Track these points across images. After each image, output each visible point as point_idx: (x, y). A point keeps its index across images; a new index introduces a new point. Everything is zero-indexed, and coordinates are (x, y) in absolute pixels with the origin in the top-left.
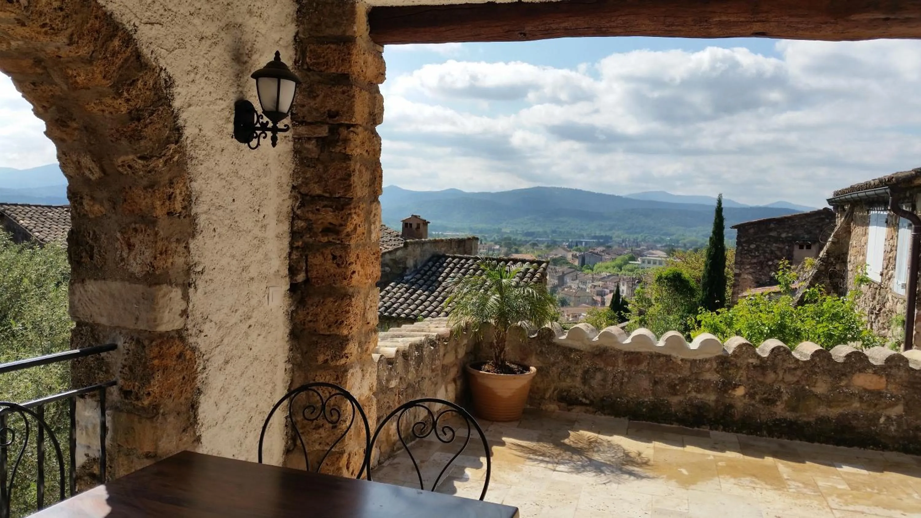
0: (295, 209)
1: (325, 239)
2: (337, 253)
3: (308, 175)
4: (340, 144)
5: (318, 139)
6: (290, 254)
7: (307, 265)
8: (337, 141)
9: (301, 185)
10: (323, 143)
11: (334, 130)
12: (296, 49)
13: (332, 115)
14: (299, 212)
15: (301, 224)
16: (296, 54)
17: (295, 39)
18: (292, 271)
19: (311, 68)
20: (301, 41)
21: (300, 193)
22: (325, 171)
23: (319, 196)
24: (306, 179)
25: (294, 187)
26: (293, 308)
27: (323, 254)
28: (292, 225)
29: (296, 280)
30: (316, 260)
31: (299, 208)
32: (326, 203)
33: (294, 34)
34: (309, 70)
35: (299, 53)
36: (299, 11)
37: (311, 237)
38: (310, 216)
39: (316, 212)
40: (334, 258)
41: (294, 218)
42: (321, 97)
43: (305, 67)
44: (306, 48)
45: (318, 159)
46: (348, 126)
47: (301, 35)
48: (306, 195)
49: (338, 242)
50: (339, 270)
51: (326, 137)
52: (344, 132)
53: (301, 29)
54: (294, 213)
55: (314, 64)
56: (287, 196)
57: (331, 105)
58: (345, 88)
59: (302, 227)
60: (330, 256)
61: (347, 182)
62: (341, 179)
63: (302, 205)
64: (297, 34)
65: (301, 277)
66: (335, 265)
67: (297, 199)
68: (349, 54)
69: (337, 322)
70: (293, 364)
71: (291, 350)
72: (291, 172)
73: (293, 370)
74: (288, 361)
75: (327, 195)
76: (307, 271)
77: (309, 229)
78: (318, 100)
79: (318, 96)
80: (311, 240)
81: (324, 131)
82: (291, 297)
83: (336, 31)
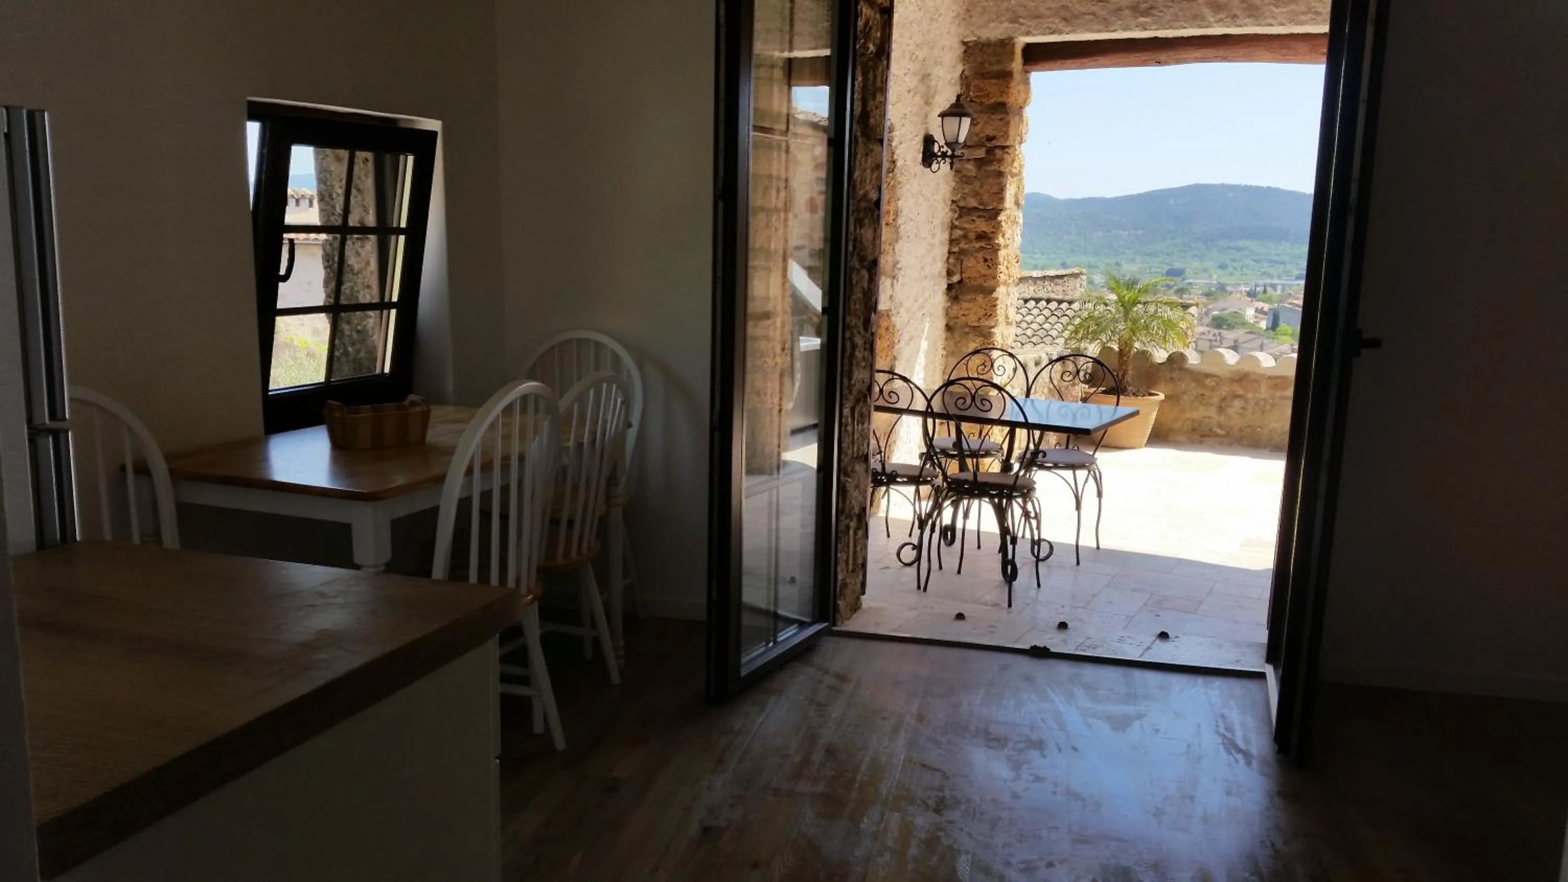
0: (954, 221)
1: (978, 245)
2: (988, 257)
3: (966, 191)
4: (995, 163)
5: (976, 159)
6: (948, 259)
7: (961, 268)
8: (994, 161)
9: (959, 200)
10: (980, 163)
11: (990, 151)
12: (961, 85)
13: (990, 139)
14: (957, 223)
15: (958, 233)
16: (961, 89)
17: (961, 76)
18: (949, 273)
19: (974, 99)
20: (966, 78)
21: (958, 207)
22: (981, 187)
23: (975, 209)
24: (965, 194)
25: (953, 202)
26: (949, 304)
27: (976, 258)
28: (951, 235)
29: (952, 281)
30: (969, 262)
31: (957, 219)
32: (980, 214)
33: (960, 72)
34: (972, 101)
35: (964, 87)
36: (965, 52)
37: (966, 243)
38: (967, 226)
39: (973, 222)
40: (986, 260)
41: (953, 227)
42: (982, 123)
43: (969, 99)
44: (971, 83)
45: (975, 177)
46: (1003, 148)
47: (966, 73)
48: (963, 208)
49: (989, 247)
50: (989, 271)
51: (983, 158)
52: (998, 152)
53: (967, 67)
54: (952, 223)
55: (976, 97)
56: (948, 209)
57: (990, 132)
58: (1002, 116)
59: (959, 235)
60: (982, 260)
61: (1000, 195)
62: (994, 193)
63: (960, 216)
64: (963, 71)
65: (956, 278)
66: (986, 267)
67: (955, 211)
68: (1007, 87)
69: (986, 315)
70: (948, 352)
71: (946, 339)
72: (951, 189)
73: (947, 356)
74: (944, 349)
75: (981, 207)
76: (961, 273)
77: (965, 237)
78: (979, 126)
79: (978, 123)
80: (966, 247)
81: (981, 153)
82: (947, 295)
83: (996, 68)
